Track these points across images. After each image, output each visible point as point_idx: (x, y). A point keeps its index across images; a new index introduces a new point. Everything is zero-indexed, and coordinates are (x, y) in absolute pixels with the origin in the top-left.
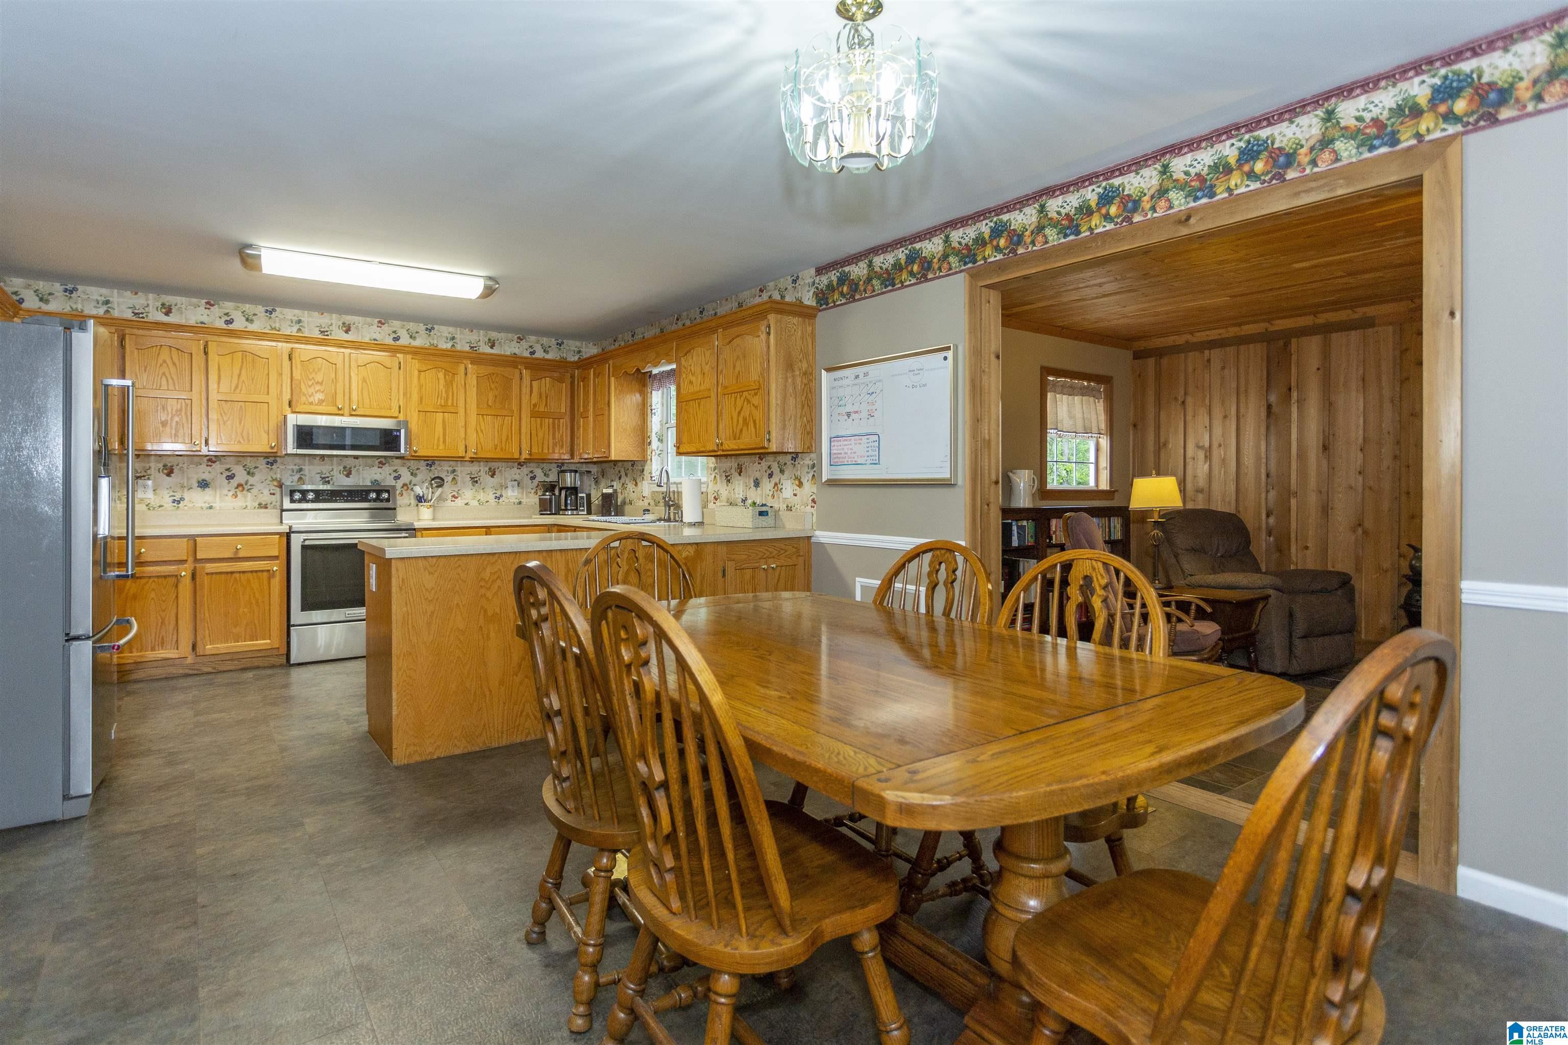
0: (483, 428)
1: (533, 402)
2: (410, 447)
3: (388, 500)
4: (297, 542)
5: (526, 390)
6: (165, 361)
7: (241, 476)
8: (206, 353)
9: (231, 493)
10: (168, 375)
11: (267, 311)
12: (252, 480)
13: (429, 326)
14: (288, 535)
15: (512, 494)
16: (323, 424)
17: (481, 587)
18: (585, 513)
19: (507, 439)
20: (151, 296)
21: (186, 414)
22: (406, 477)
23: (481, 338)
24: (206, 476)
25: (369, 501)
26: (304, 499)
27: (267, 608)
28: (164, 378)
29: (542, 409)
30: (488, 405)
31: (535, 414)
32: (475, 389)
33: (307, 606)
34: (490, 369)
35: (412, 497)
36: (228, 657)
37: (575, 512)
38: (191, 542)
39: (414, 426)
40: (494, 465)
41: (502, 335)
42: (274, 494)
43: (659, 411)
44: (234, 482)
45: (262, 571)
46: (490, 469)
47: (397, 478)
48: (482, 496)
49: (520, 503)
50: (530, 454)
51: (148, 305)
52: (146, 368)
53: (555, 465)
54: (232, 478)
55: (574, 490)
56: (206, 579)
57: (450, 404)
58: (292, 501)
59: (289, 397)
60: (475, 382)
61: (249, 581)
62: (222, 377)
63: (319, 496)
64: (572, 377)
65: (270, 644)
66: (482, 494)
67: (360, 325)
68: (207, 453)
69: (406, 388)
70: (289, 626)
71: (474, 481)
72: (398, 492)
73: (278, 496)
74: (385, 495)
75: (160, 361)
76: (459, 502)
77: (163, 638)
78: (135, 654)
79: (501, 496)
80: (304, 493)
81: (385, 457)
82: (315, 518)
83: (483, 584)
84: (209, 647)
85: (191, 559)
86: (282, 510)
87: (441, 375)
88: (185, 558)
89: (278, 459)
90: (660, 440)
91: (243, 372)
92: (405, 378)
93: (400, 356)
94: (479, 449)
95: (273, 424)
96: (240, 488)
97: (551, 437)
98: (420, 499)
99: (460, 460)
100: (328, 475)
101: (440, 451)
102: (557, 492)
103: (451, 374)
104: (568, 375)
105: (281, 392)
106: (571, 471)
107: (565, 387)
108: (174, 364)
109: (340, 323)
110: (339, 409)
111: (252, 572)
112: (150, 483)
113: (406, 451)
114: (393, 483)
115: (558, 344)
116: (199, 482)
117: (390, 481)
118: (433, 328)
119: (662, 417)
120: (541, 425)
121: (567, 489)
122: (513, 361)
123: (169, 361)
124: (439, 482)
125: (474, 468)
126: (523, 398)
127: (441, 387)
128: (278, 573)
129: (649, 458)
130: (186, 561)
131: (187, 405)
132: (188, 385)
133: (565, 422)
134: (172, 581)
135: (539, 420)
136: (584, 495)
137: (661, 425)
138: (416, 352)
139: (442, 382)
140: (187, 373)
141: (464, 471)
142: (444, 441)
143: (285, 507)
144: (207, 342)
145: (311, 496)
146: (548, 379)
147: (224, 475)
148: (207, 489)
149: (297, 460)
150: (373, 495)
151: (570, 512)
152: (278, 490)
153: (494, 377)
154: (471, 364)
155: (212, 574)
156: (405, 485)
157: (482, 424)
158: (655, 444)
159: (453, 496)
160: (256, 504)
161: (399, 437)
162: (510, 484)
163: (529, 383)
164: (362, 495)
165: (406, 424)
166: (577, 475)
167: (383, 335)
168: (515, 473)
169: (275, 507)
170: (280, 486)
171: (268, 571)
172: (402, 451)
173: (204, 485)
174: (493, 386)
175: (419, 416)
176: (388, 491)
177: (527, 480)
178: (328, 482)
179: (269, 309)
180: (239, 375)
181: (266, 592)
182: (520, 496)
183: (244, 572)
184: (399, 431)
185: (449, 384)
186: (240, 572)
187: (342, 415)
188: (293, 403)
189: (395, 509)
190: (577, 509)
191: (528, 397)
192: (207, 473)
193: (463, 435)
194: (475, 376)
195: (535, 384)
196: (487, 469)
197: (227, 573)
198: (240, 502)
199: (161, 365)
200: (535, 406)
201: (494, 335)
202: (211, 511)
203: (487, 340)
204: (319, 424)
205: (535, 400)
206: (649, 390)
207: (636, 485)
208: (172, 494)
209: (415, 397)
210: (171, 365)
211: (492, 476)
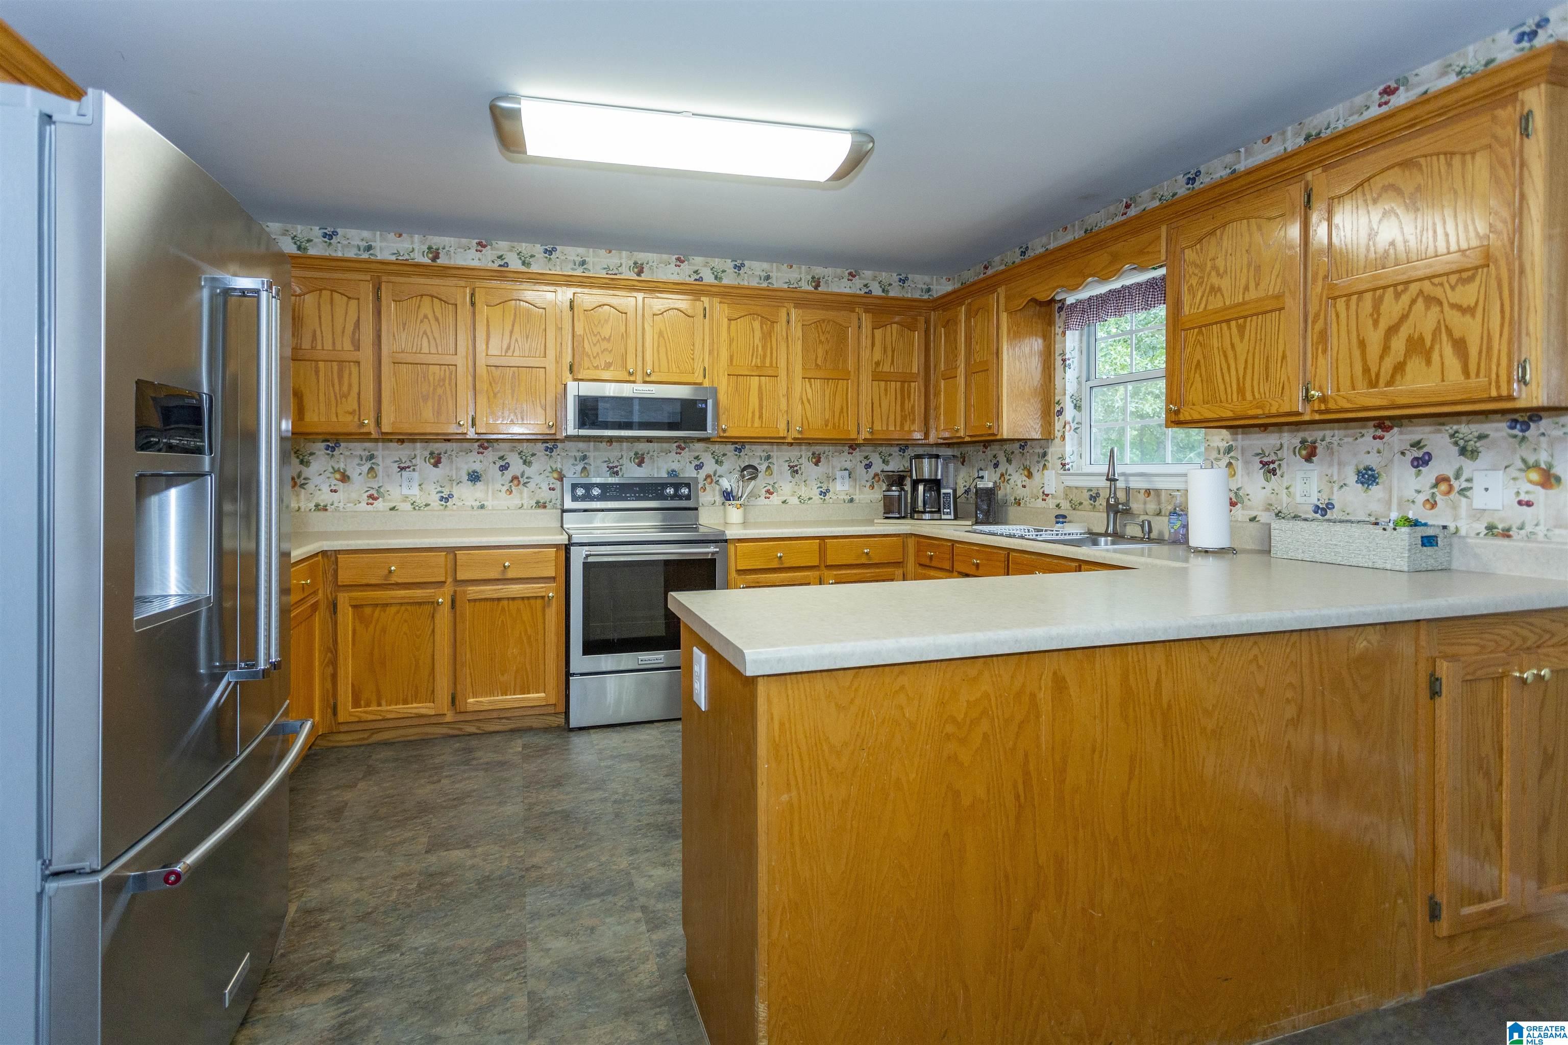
0: (810, 397)
1: (875, 359)
2: (718, 425)
3: (688, 497)
4: (578, 556)
5: (865, 342)
6: (426, 317)
7: (516, 467)
8: (473, 304)
9: (504, 489)
10: (429, 334)
11: (546, 251)
12: (529, 471)
13: (738, 263)
14: (567, 548)
15: (841, 488)
16: (612, 394)
17: (948, 737)
18: (952, 517)
19: (842, 411)
20: (416, 237)
21: (450, 384)
22: (710, 466)
23: (803, 276)
24: (477, 467)
25: (665, 498)
26: (587, 497)
27: (541, 649)
28: (425, 338)
29: (886, 368)
30: (817, 365)
31: (877, 376)
32: (800, 343)
33: (591, 647)
34: (819, 314)
35: (717, 493)
36: (495, 715)
37: (936, 516)
38: (451, 556)
39: (722, 397)
40: (818, 449)
41: (829, 271)
42: (553, 489)
43: (1076, 360)
44: (509, 474)
45: (536, 597)
46: (813, 454)
47: (699, 467)
48: (804, 491)
49: (851, 500)
50: (872, 433)
51: (413, 250)
52: (404, 325)
53: (897, 449)
54: (507, 469)
55: (935, 484)
56: (468, 609)
57: (768, 364)
58: (575, 498)
59: (569, 359)
60: (800, 334)
61: (519, 610)
62: (492, 336)
63: (609, 492)
64: (927, 322)
65: (545, 699)
66: (803, 488)
67: (655, 264)
68: (476, 437)
69: (712, 343)
70: (568, 674)
71: (794, 470)
72: (700, 486)
73: (558, 491)
74: (685, 491)
75: (421, 316)
76: (775, 499)
77: (417, 688)
78: (384, 708)
79: (828, 490)
80: (588, 487)
81: (684, 439)
82: (603, 521)
83: (950, 729)
84: (471, 700)
85: (450, 580)
86: (564, 511)
87: (757, 324)
88: (443, 579)
89: (559, 444)
90: (1077, 407)
91: (517, 329)
92: (711, 329)
93: (705, 299)
94: (806, 427)
95: (551, 397)
96: (516, 482)
97: (898, 407)
98: (728, 496)
99: (778, 442)
100: (616, 464)
101: (752, 429)
102: (908, 487)
103: (769, 322)
104: (922, 319)
105: (561, 352)
106: (931, 456)
107: (917, 337)
108: (437, 319)
109: (631, 263)
110: (630, 374)
111: (523, 598)
112: (416, 475)
113: (713, 429)
114: (694, 474)
115: (900, 280)
116: (469, 474)
117: (689, 472)
118: (743, 265)
119: (1081, 371)
120: (886, 390)
121: (926, 482)
122: (847, 303)
123: (430, 316)
124: (750, 472)
125: (793, 453)
126: (863, 354)
127: (757, 341)
128: (554, 603)
129: (1058, 435)
130: (445, 582)
131: (451, 373)
132: (452, 346)
133: (916, 387)
134: (428, 609)
135: (883, 384)
136: (950, 491)
137: (1079, 383)
138: (727, 294)
139: (758, 334)
140: (452, 332)
141: (781, 458)
142: (761, 417)
143: (566, 507)
144: (474, 289)
145: (596, 492)
146: (895, 326)
147: (498, 465)
148: (478, 484)
149: (581, 445)
150: (670, 491)
151: (927, 516)
152: (559, 483)
153: (824, 326)
154: (795, 307)
155: (475, 600)
156: (708, 476)
157: (809, 390)
158: (1069, 412)
159: (768, 492)
160: (533, 503)
161: (705, 411)
162: (839, 474)
163: (869, 333)
164: (656, 490)
165: (714, 391)
166: (940, 461)
167: (683, 274)
168: (845, 460)
169: (554, 507)
170: (561, 478)
171: (543, 597)
172: (709, 431)
173: (474, 477)
174: (823, 339)
175: (729, 380)
176: (688, 485)
177: (860, 469)
178: (617, 473)
179: (549, 247)
180: (511, 332)
181: (540, 627)
182: (851, 491)
183: (514, 599)
184: (705, 401)
185: (767, 336)
186: (508, 599)
187: (634, 382)
188: (575, 368)
189: (696, 509)
190: (939, 511)
191: (868, 351)
192: (478, 463)
193: (784, 406)
194: (800, 324)
195: (878, 333)
196: (810, 454)
197: (493, 600)
198: (515, 500)
199: (422, 321)
200: (878, 364)
201: (819, 271)
202: (483, 511)
203: (809, 277)
204: (607, 394)
205: (877, 356)
206: (1059, 331)
207: (1030, 475)
208: (439, 489)
209: (724, 355)
210: (433, 321)
211: (816, 464)
